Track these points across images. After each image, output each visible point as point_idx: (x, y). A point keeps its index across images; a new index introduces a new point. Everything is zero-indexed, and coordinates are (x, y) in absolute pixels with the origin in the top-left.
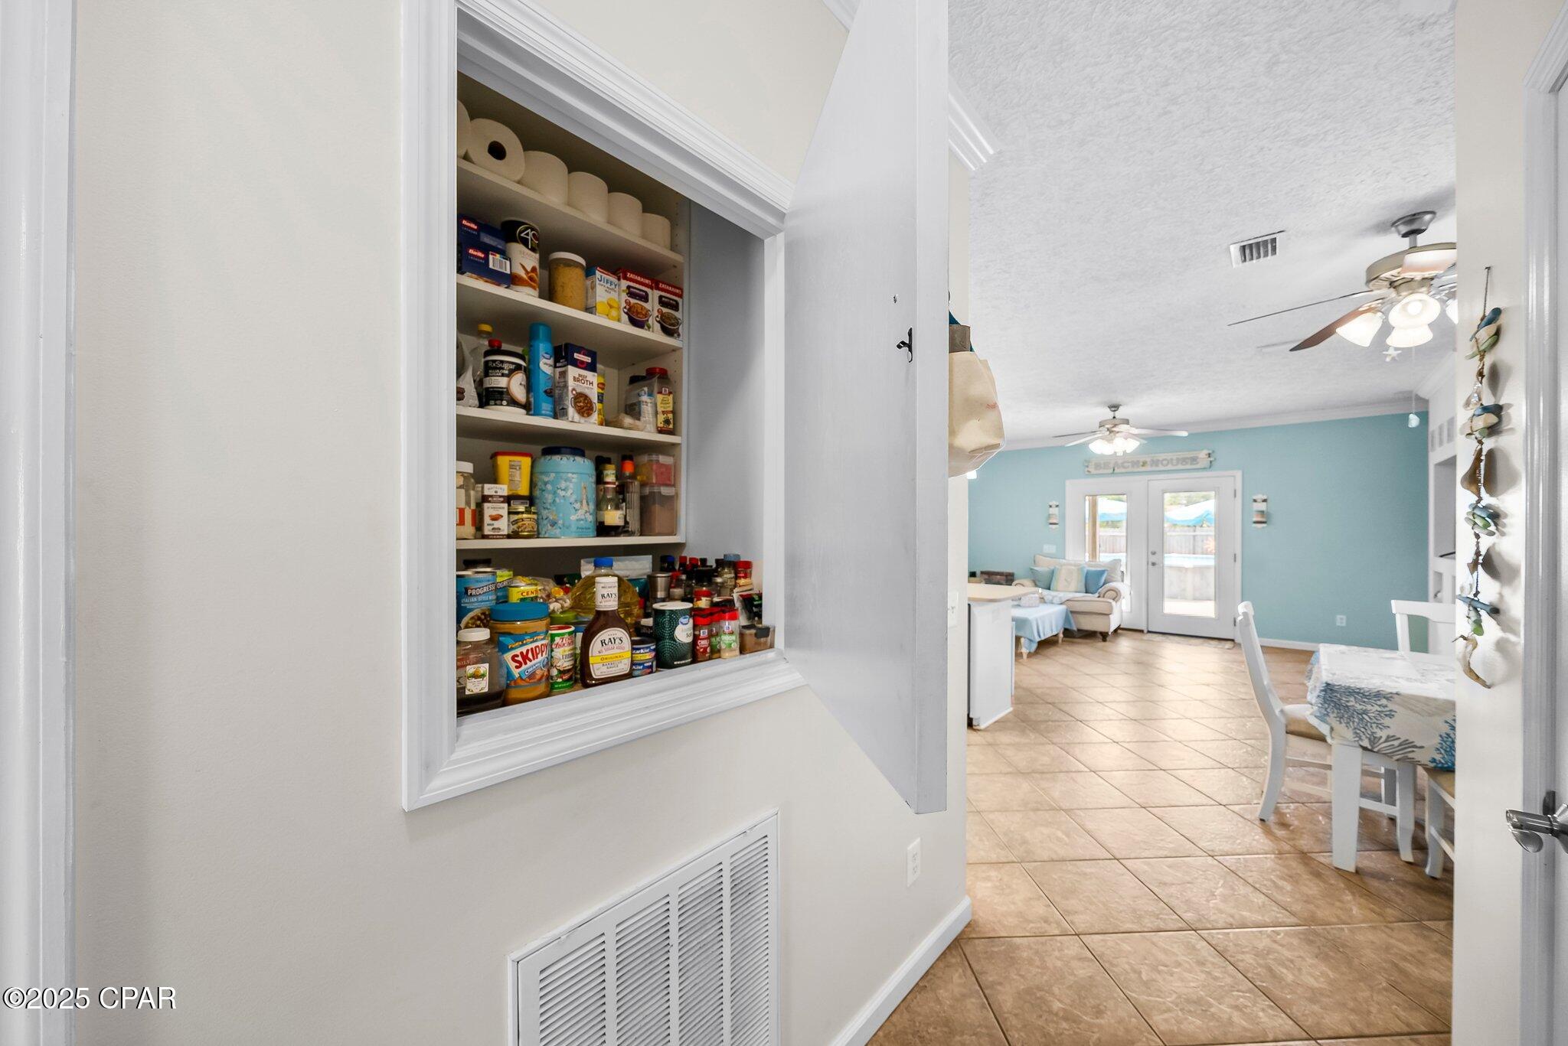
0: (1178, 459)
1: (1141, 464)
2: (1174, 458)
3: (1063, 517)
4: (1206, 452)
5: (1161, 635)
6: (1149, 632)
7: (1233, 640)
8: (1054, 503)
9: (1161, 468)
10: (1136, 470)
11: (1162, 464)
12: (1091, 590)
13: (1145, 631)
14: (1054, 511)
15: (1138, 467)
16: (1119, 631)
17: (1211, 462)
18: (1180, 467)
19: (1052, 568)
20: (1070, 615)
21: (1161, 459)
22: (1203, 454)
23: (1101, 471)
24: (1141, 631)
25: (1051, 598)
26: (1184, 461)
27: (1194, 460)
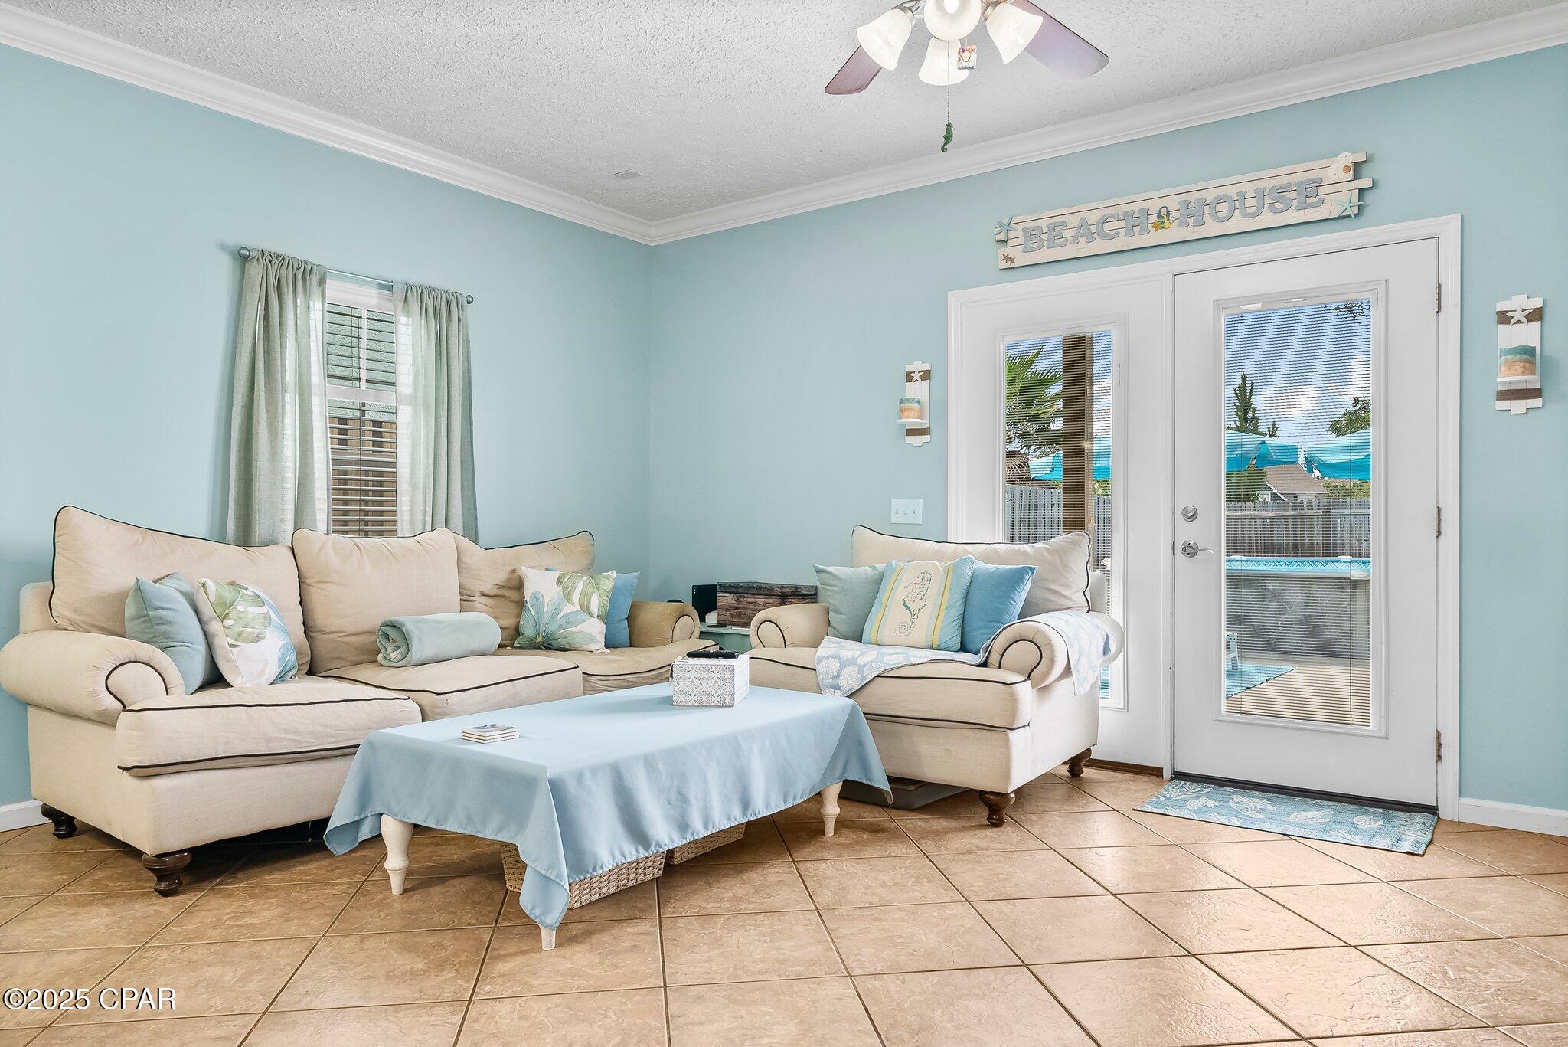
0: (1262, 194)
1: (1153, 219)
2: (1250, 189)
3: (941, 406)
4: (1347, 158)
5: (1208, 788)
6: (1178, 776)
7: (1433, 810)
8: (917, 366)
9: (1212, 228)
10: (1139, 241)
11: (1215, 215)
12: (970, 646)
13: (1167, 774)
14: (919, 390)
15: (1145, 231)
16: (1088, 773)
17: (1362, 191)
18: (1267, 219)
19: (881, 567)
20: (865, 725)
21: (1210, 196)
22: (1336, 169)
23: (1046, 255)
24: (1155, 772)
25: (834, 666)
26: (1277, 196)
27: (1310, 190)
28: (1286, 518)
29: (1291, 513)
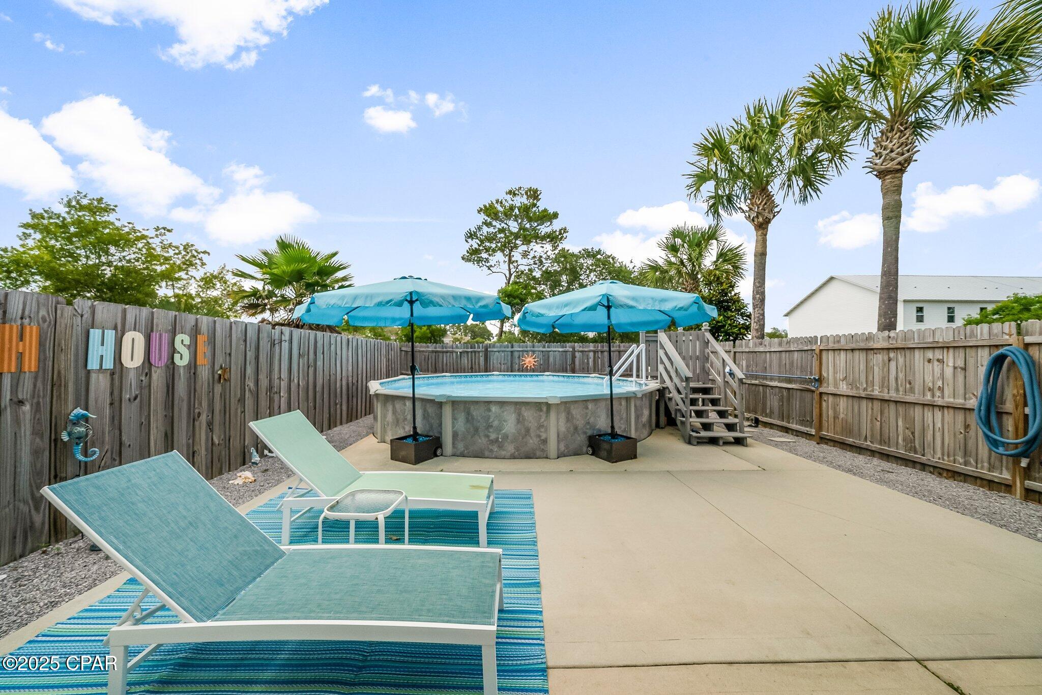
29: (470, 350)
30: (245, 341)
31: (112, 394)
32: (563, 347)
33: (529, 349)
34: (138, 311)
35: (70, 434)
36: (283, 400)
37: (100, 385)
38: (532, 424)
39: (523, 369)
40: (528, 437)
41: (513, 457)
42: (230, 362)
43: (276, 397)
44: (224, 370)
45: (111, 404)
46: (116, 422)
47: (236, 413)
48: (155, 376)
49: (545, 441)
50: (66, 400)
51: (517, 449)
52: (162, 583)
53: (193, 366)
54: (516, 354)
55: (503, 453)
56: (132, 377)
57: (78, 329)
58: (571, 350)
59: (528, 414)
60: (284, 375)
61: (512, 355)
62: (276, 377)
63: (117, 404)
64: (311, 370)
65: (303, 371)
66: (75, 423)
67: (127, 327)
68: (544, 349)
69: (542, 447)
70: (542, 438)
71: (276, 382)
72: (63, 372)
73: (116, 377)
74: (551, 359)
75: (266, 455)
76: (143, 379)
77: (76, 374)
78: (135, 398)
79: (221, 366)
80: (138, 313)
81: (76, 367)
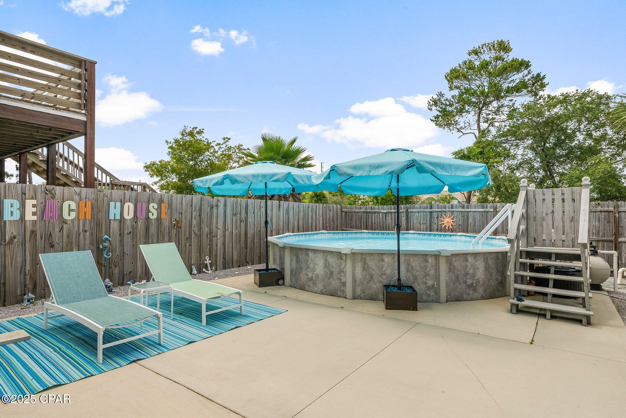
28: (391, 213)
30: (192, 206)
31: (120, 230)
32: (483, 207)
33: (447, 209)
34: (131, 193)
35: (102, 245)
36: (219, 241)
37: (115, 226)
38: (335, 270)
39: (442, 229)
40: (332, 279)
41: (322, 293)
42: (182, 217)
43: (214, 239)
44: (178, 222)
45: (120, 235)
46: (122, 243)
47: (186, 246)
48: (139, 223)
49: (344, 284)
50: (102, 232)
51: (325, 287)
52: (55, 291)
53: (159, 219)
54: (435, 215)
55: (316, 289)
56: (128, 223)
57: (106, 202)
58: (492, 210)
59: (332, 260)
60: (220, 225)
61: (431, 216)
62: (214, 227)
63: (122, 235)
64: (243, 224)
65: (236, 224)
66: (105, 242)
67: (126, 201)
68: (463, 210)
69: (342, 288)
70: (342, 281)
71: (215, 230)
72: (100, 220)
73: (122, 223)
74: (471, 220)
75: (204, 272)
76: (134, 224)
77: (106, 221)
78: (130, 233)
79: (176, 219)
80: (131, 194)
81: (105, 218)
